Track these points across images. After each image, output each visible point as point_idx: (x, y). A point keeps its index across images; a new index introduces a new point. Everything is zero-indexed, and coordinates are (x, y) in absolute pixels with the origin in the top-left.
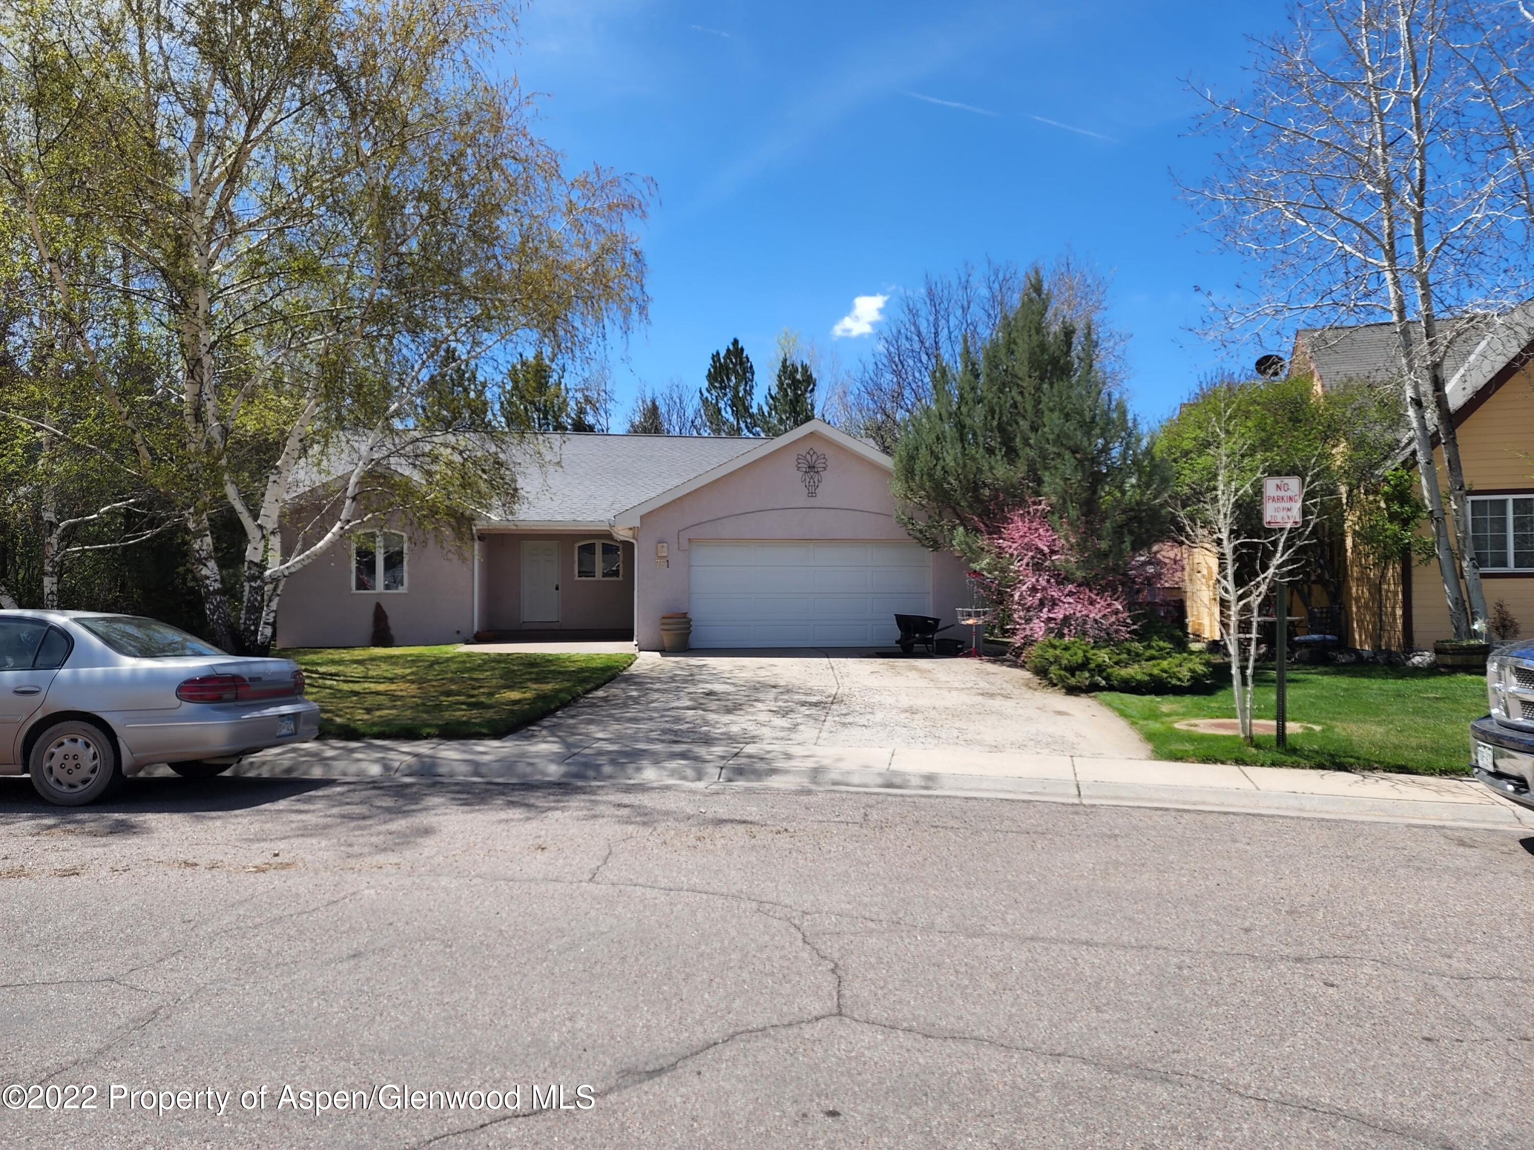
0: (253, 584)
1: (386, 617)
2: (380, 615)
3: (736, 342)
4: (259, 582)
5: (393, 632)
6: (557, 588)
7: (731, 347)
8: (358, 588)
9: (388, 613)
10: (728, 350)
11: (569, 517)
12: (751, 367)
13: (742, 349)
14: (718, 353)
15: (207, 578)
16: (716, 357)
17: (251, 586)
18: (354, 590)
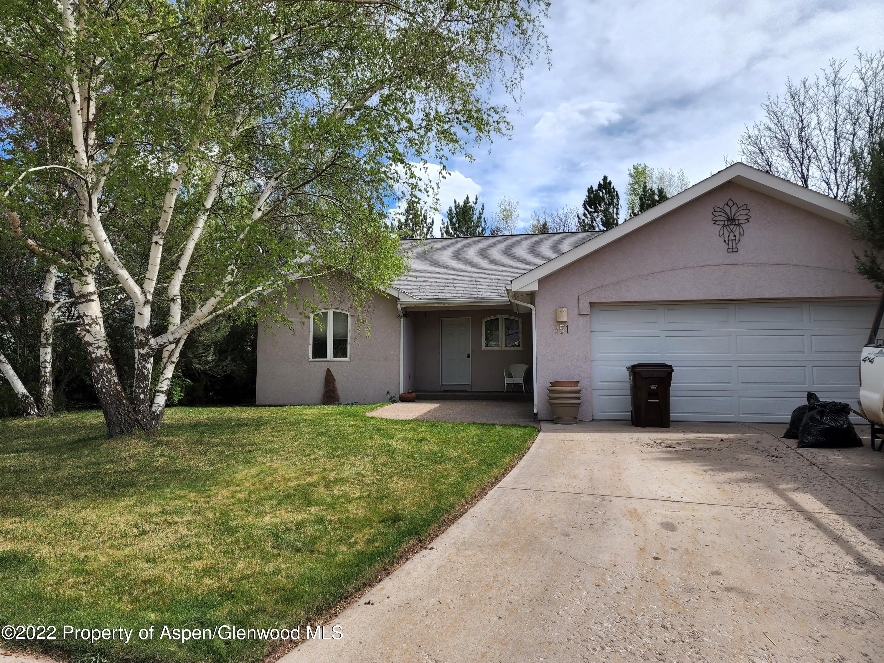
0: (141, 351)
1: (334, 380)
2: (329, 379)
3: (605, 178)
4: (146, 348)
5: (339, 392)
6: (469, 357)
7: (602, 182)
8: (314, 356)
9: (335, 377)
10: (600, 185)
11: (475, 295)
12: (617, 194)
13: (610, 183)
14: (592, 187)
15: (90, 344)
16: (590, 190)
17: (139, 353)
18: (311, 359)
